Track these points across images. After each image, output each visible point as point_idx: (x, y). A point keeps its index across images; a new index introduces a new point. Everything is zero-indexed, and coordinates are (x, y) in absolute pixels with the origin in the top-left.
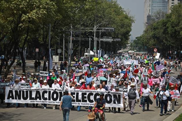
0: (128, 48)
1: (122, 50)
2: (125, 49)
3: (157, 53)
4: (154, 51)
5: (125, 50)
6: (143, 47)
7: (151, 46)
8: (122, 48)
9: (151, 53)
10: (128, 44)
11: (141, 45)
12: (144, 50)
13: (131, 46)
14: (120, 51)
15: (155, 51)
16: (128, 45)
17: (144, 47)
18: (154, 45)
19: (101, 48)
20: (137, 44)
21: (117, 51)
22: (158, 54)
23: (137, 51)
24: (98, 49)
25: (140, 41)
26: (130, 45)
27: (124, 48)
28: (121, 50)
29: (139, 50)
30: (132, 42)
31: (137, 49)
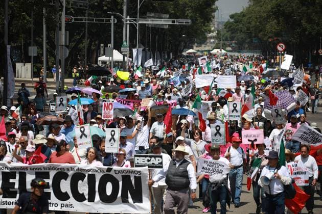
0: (211, 43)
1: (195, 47)
2: (203, 46)
3: (286, 55)
4: (277, 51)
5: (203, 48)
6: (249, 40)
7: (269, 38)
8: (194, 44)
9: (269, 54)
10: (210, 31)
11: (243, 36)
12: (252, 48)
13: (218, 37)
14: (191, 51)
15: (279, 48)
16: (210, 35)
17: (252, 41)
18: (278, 34)
19: (142, 43)
20: (232, 33)
21: (182, 51)
22: (288, 59)
23: (234, 50)
24: (132, 46)
25: (241, 26)
26: (214, 34)
27: (200, 44)
28: (193, 49)
29: (239, 49)
30: (221, 27)
31: (233, 45)
